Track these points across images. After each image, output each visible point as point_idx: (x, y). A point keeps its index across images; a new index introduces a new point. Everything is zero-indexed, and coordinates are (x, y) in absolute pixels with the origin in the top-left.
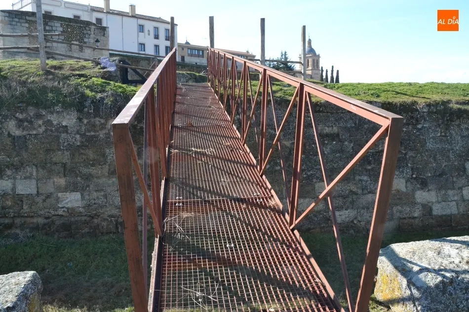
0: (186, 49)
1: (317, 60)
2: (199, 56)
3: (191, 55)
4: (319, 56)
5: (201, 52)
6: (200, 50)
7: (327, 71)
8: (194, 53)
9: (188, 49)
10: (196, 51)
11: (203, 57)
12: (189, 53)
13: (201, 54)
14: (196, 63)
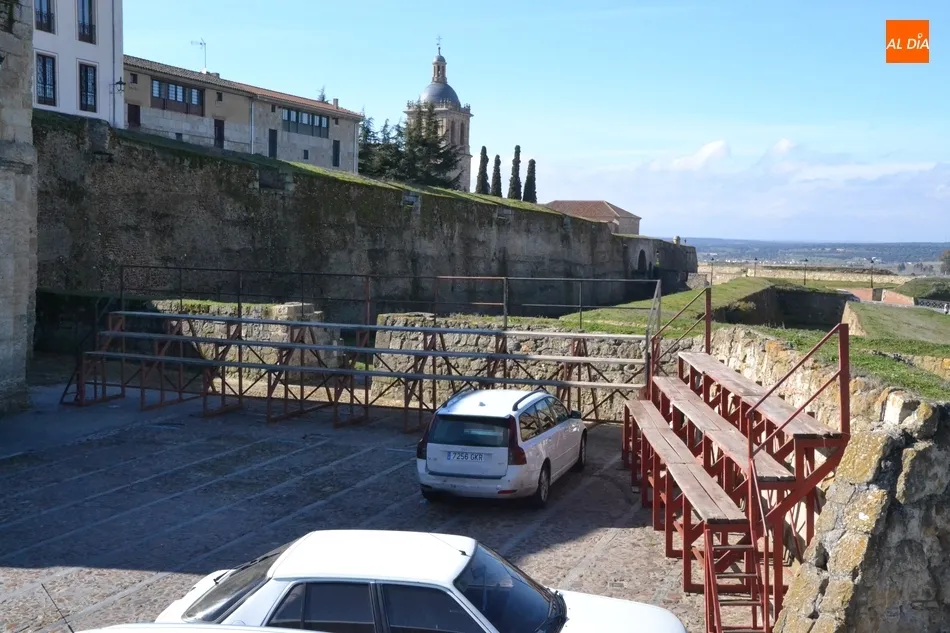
0: (143, 80)
1: (462, 125)
2: (186, 108)
3: (162, 103)
4: (467, 112)
5: (195, 93)
6: (192, 87)
7: (498, 162)
8: (172, 97)
9: (153, 78)
10: (180, 90)
11: (203, 115)
12: (156, 94)
13: (195, 101)
14: (179, 135)
